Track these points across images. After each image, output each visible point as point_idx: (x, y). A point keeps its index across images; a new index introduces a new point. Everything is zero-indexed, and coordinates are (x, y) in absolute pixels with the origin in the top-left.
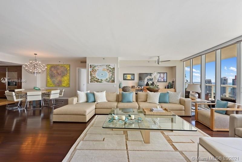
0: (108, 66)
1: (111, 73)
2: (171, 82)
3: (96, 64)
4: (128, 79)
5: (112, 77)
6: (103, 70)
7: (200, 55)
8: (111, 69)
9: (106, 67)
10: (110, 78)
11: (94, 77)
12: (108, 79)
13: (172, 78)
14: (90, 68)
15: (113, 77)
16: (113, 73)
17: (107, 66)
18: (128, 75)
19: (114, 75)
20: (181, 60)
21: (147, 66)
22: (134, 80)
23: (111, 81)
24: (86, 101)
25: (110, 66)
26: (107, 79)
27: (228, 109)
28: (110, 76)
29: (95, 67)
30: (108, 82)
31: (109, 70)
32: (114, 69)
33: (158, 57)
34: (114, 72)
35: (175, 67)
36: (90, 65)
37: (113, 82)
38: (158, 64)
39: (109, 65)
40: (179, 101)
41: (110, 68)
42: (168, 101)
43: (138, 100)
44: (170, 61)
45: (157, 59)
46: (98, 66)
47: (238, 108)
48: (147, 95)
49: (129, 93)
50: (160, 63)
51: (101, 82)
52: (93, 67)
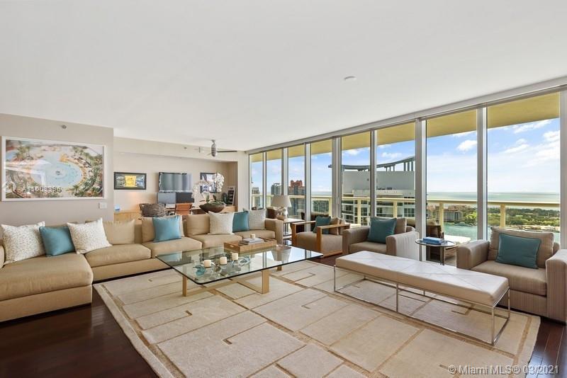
0: (80, 149)
1: (91, 169)
2: (227, 193)
3: (33, 141)
4: (127, 186)
5: (94, 182)
6: (61, 161)
7: (281, 147)
8: (91, 158)
9: (73, 153)
10: (86, 184)
11: (25, 182)
12: (82, 187)
13: (228, 185)
14: (8, 149)
15: (98, 179)
16: (98, 169)
17: (75, 148)
18: (127, 177)
19: (101, 176)
20: (245, 152)
21: (181, 158)
22: (145, 189)
23: (89, 192)
24: (41, 253)
25: (86, 151)
26: (76, 187)
27: (331, 226)
28: (88, 178)
29: (28, 148)
30: (82, 194)
31: (84, 161)
32: (100, 158)
33: (213, 141)
34: (100, 166)
35: (237, 162)
36: (8, 142)
37: (96, 196)
38: (214, 156)
39: (85, 148)
40: (264, 225)
41: (87, 155)
42: (247, 227)
43: (189, 232)
44: (236, 151)
45: (210, 145)
46: (43, 148)
47: (340, 223)
48: (209, 220)
49: (171, 218)
50: (217, 154)
51: (54, 196)
52: (19, 146)
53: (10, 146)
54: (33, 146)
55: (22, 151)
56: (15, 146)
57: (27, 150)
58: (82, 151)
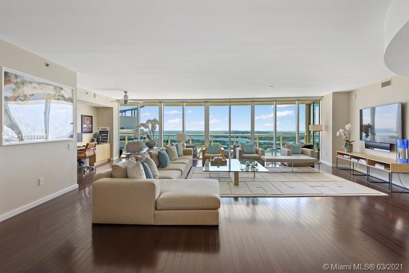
0: (58, 90)
8: (66, 100)
9: (54, 93)
14: (6, 82)
17: (55, 88)
29: (23, 83)
33: (126, 92)
36: (6, 73)
41: (63, 96)
46: (34, 85)
52: (15, 81)
53: (7, 79)
54: (26, 82)
55: (17, 87)
56: (12, 80)
57: (21, 86)
58: (59, 92)
